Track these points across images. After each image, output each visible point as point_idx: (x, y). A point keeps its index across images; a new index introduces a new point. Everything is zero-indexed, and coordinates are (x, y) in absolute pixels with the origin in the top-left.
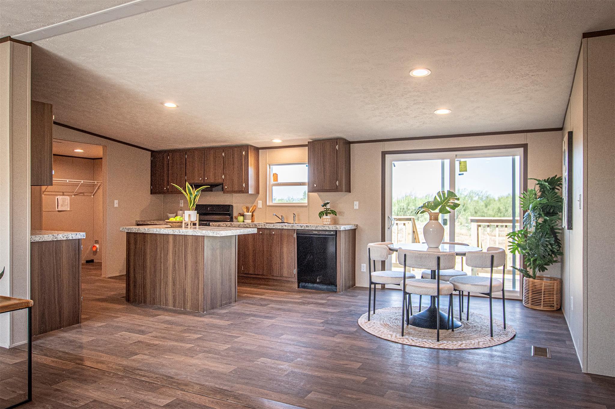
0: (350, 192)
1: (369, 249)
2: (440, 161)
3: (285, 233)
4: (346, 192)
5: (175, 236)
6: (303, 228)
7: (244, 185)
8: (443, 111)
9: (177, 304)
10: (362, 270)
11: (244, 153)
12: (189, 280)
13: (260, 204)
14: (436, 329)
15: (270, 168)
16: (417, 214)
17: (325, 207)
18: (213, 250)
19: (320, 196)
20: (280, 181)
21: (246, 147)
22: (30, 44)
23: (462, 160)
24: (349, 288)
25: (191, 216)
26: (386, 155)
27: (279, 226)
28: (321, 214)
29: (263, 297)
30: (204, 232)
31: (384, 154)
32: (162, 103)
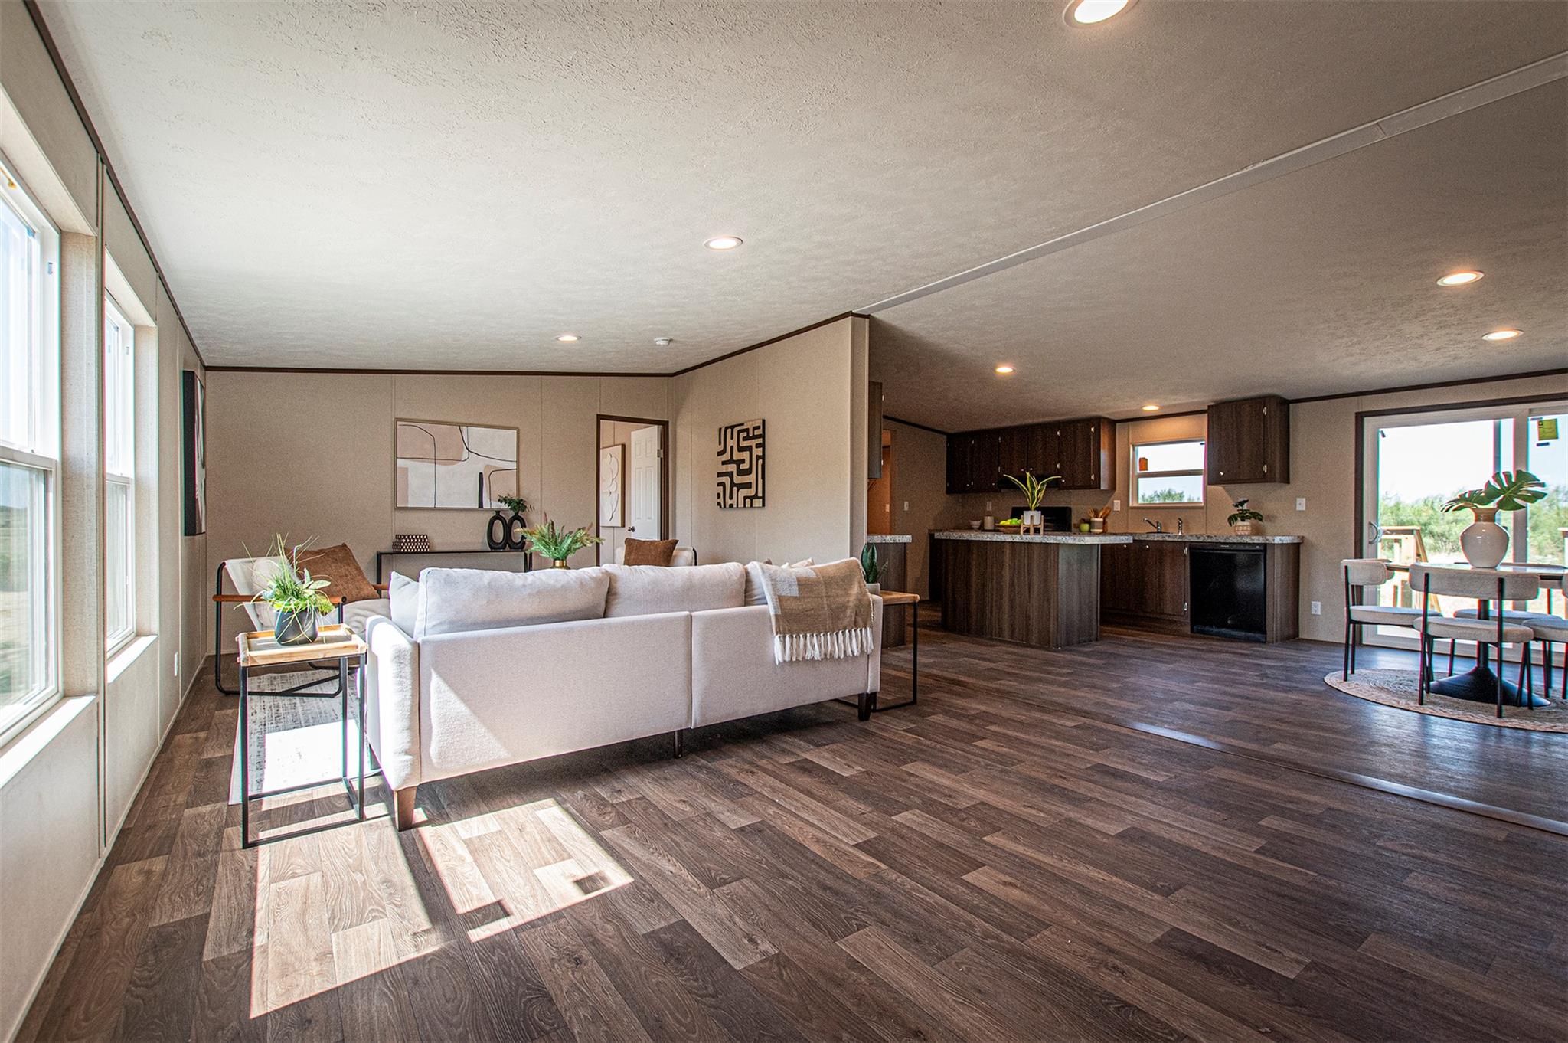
0: (1288, 483)
1: (1346, 567)
2: (1490, 424)
3: (1170, 547)
4: (1280, 482)
5: (1013, 543)
6: (1201, 540)
7: (1093, 477)
8: (1502, 335)
9: (1016, 635)
10: (1313, 613)
11: (1092, 429)
12: (1035, 602)
13: (1117, 505)
14: (1494, 702)
15: (1134, 450)
16: (1447, 511)
17: (1240, 508)
18: (1069, 563)
19: (1227, 491)
20: (1151, 469)
21: (1097, 421)
22: (868, 316)
23: (1545, 418)
24: (1288, 638)
25: (1033, 518)
26: (1366, 419)
27: (1157, 537)
28: (1232, 519)
29: (1138, 639)
30: (1059, 538)
31: (1360, 417)
32: (993, 369)
